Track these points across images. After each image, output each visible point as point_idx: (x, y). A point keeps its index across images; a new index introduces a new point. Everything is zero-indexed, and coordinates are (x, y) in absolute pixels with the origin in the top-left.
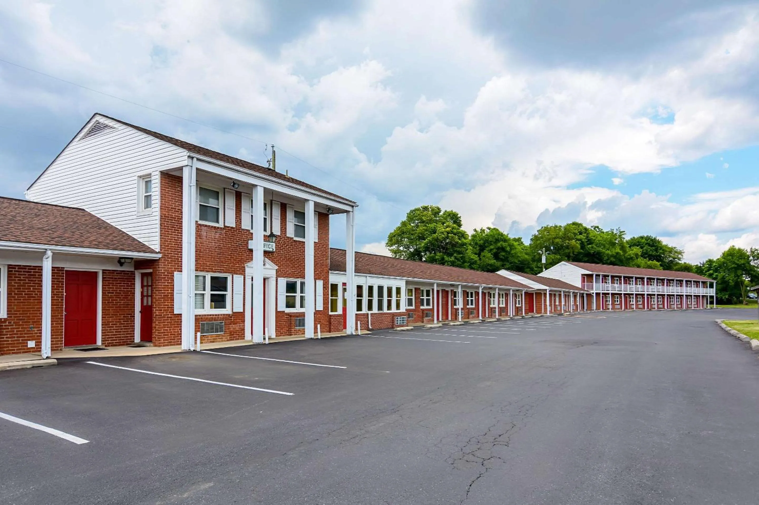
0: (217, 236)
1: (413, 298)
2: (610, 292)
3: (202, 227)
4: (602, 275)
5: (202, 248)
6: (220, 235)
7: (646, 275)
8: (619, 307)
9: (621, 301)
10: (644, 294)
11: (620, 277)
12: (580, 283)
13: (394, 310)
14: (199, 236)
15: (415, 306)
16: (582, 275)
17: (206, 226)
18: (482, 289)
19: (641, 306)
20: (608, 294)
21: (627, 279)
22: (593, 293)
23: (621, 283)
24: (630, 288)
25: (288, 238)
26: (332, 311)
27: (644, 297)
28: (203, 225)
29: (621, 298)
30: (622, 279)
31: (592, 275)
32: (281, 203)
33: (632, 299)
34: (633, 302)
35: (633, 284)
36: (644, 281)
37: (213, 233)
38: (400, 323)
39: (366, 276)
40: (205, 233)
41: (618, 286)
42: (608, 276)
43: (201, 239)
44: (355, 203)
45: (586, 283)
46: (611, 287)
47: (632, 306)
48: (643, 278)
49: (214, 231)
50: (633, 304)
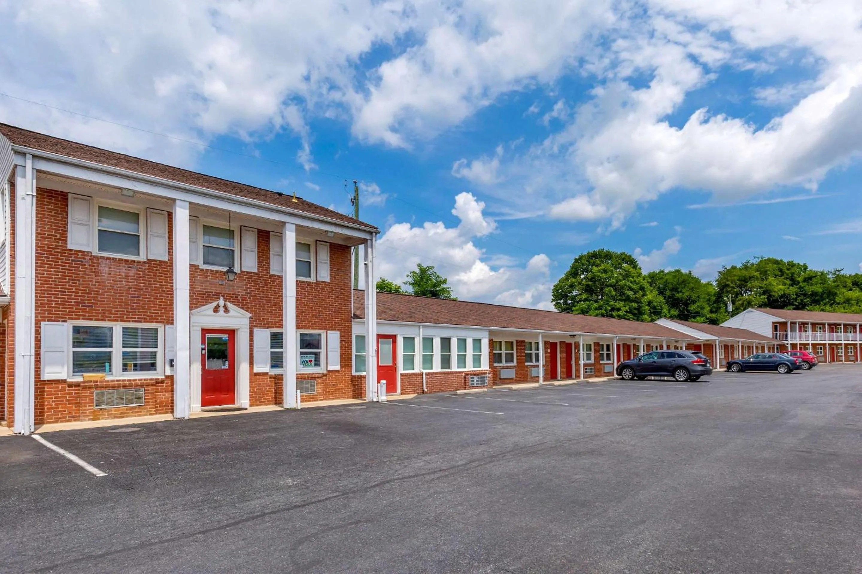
0: (132, 273)
1: (514, 352)
2: (810, 342)
3: (100, 260)
4: (799, 322)
5: (100, 289)
6: (138, 271)
7: (859, 321)
8: (823, 359)
9: (825, 353)
10: (856, 344)
11: (823, 324)
12: (771, 332)
13: (470, 367)
14: (94, 272)
15: (517, 362)
16: (773, 323)
17: (108, 258)
18: (617, 341)
19: (853, 358)
20: (808, 344)
21: (833, 327)
22: (787, 344)
23: (824, 331)
24: (837, 337)
25: (272, 275)
26: (356, 371)
27: (857, 348)
28: (103, 258)
29: (825, 348)
30: (827, 326)
31: (785, 324)
32: (258, 229)
33: (840, 351)
34: (842, 353)
35: (841, 332)
36: (856, 329)
37: (124, 268)
38: (477, 384)
39: (419, 326)
40: (107, 269)
41: (821, 334)
42: (807, 324)
43: (98, 276)
44: (377, 228)
45: (778, 333)
46: (812, 336)
47: (841, 359)
48: (855, 325)
49: (126, 266)
50: (842, 356)
